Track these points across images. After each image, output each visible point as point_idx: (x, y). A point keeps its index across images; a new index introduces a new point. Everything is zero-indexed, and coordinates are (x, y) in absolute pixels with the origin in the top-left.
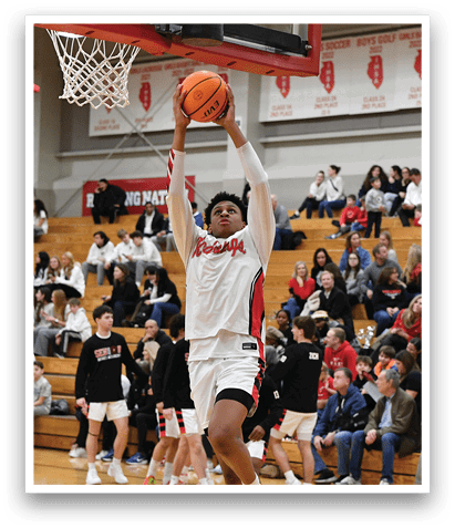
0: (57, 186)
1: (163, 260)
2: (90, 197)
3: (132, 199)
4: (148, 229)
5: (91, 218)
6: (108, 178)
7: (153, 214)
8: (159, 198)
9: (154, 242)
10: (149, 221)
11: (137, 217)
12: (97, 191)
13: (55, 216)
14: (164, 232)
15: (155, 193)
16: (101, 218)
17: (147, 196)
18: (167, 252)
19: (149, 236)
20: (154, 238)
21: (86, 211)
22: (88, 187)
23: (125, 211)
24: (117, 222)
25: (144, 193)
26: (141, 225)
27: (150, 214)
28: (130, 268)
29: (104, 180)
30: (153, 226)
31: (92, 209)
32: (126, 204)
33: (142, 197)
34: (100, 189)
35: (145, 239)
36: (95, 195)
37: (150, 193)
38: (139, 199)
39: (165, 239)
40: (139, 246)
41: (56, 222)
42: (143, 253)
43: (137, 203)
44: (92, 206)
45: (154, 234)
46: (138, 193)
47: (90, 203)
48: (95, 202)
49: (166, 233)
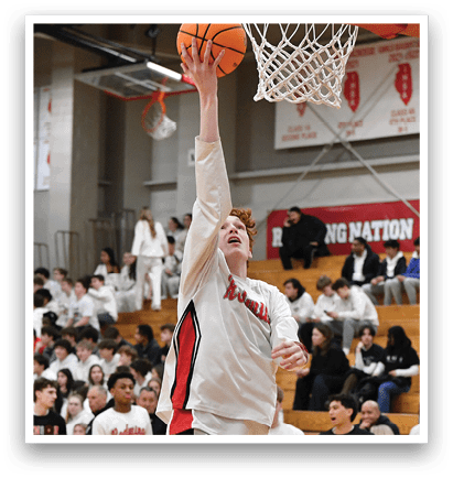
1: (380, 318)
2: (278, 233)
3: (335, 233)
4: (358, 275)
5: (278, 262)
6: (302, 205)
7: (365, 253)
8: (373, 231)
9: (366, 292)
10: (359, 264)
11: (342, 259)
12: (287, 225)
14: (381, 278)
15: (367, 224)
17: (356, 230)
18: (386, 306)
19: (359, 284)
20: (367, 286)
21: (272, 253)
22: (274, 218)
23: (326, 250)
24: (316, 267)
25: (352, 225)
26: (348, 270)
27: (359, 254)
28: (334, 330)
29: (295, 209)
30: (365, 270)
31: (280, 248)
32: (327, 241)
33: (348, 231)
34: (290, 222)
35: (355, 290)
36: (284, 229)
37: (359, 224)
38: (344, 234)
39: (383, 286)
40: (346, 298)
42: (353, 309)
43: (342, 240)
44: (280, 244)
45: (367, 281)
46: (343, 226)
47: (277, 241)
48: (284, 239)
49: (385, 280)
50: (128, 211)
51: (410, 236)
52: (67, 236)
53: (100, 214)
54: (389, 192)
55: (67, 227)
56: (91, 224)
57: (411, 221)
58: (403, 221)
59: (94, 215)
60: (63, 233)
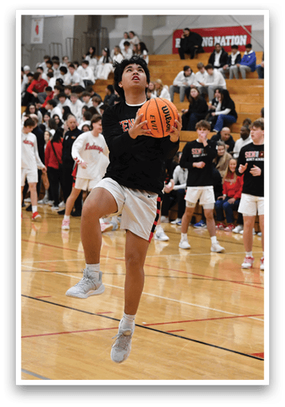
0: (156, 33)
1: (227, 85)
2: (178, 41)
3: (207, 42)
4: (217, 63)
5: (178, 55)
6: (191, 27)
7: (221, 52)
8: (226, 41)
9: (221, 72)
10: (218, 57)
12: (183, 37)
13: (154, 54)
14: (227, 65)
15: (223, 38)
16: (186, 55)
17: (217, 40)
18: (230, 80)
19: (217, 68)
20: (221, 69)
21: (175, 50)
22: (177, 33)
23: (202, 50)
24: (197, 58)
25: (216, 38)
26: (212, 60)
27: (218, 52)
29: (187, 29)
30: (221, 61)
31: (179, 49)
32: (203, 45)
33: (214, 40)
34: (184, 36)
35: (215, 70)
36: (182, 40)
37: (219, 38)
38: (212, 42)
39: (228, 70)
40: (211, 75)
41: (154, 58)
43: (211, 45)
44: (179, 47)
45: (221, 66)
46: (211, 38)
47: (178, 45)
48: (181, 44)
49: (229, 66)
50: (103, 28)
51: (245, 43)
52: (72, 40)
53: (89, 29)
54: (235, 21)
55: (72, 36)
56: (83, 34)
57: (245, 37)
58: (241, 37)
59: (86, 30)
60: (70, 38)
